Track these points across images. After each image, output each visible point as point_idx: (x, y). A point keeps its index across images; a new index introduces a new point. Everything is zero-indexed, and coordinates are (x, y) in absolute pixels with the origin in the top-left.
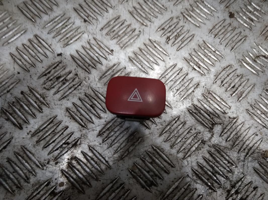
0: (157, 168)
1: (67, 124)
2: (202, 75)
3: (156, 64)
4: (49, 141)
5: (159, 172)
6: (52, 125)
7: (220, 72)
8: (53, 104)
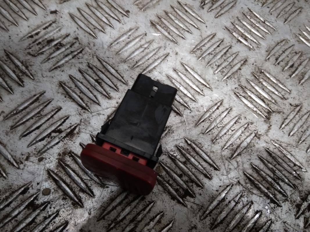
0: (194, 170)
1: (60, 104)
2: (250, 49)
4: (31, 126)
5: (196, 177)
6: (36, 104)
7: (272, 47)
8: (40, 75)
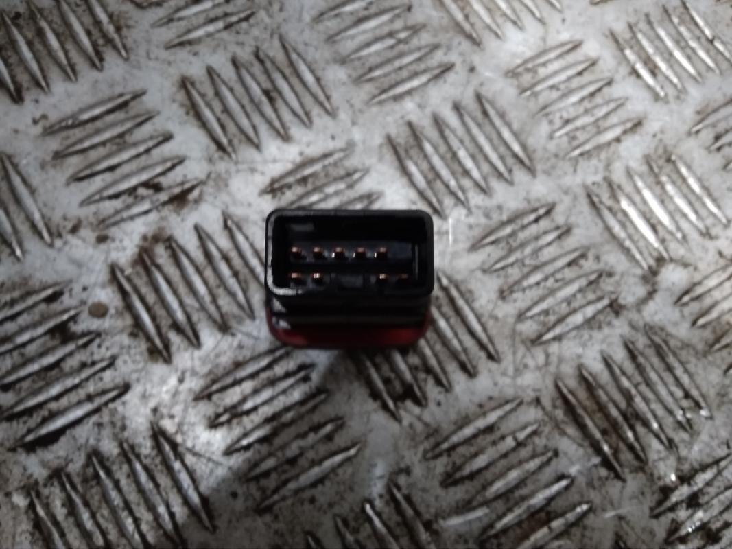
1: (172, 127)
2: (656, 97)
3: (515, 23)
4: (98, 162)
5: (440, 363)
6: (119, 115)
7: (716, 105)
8: (142, 51)
